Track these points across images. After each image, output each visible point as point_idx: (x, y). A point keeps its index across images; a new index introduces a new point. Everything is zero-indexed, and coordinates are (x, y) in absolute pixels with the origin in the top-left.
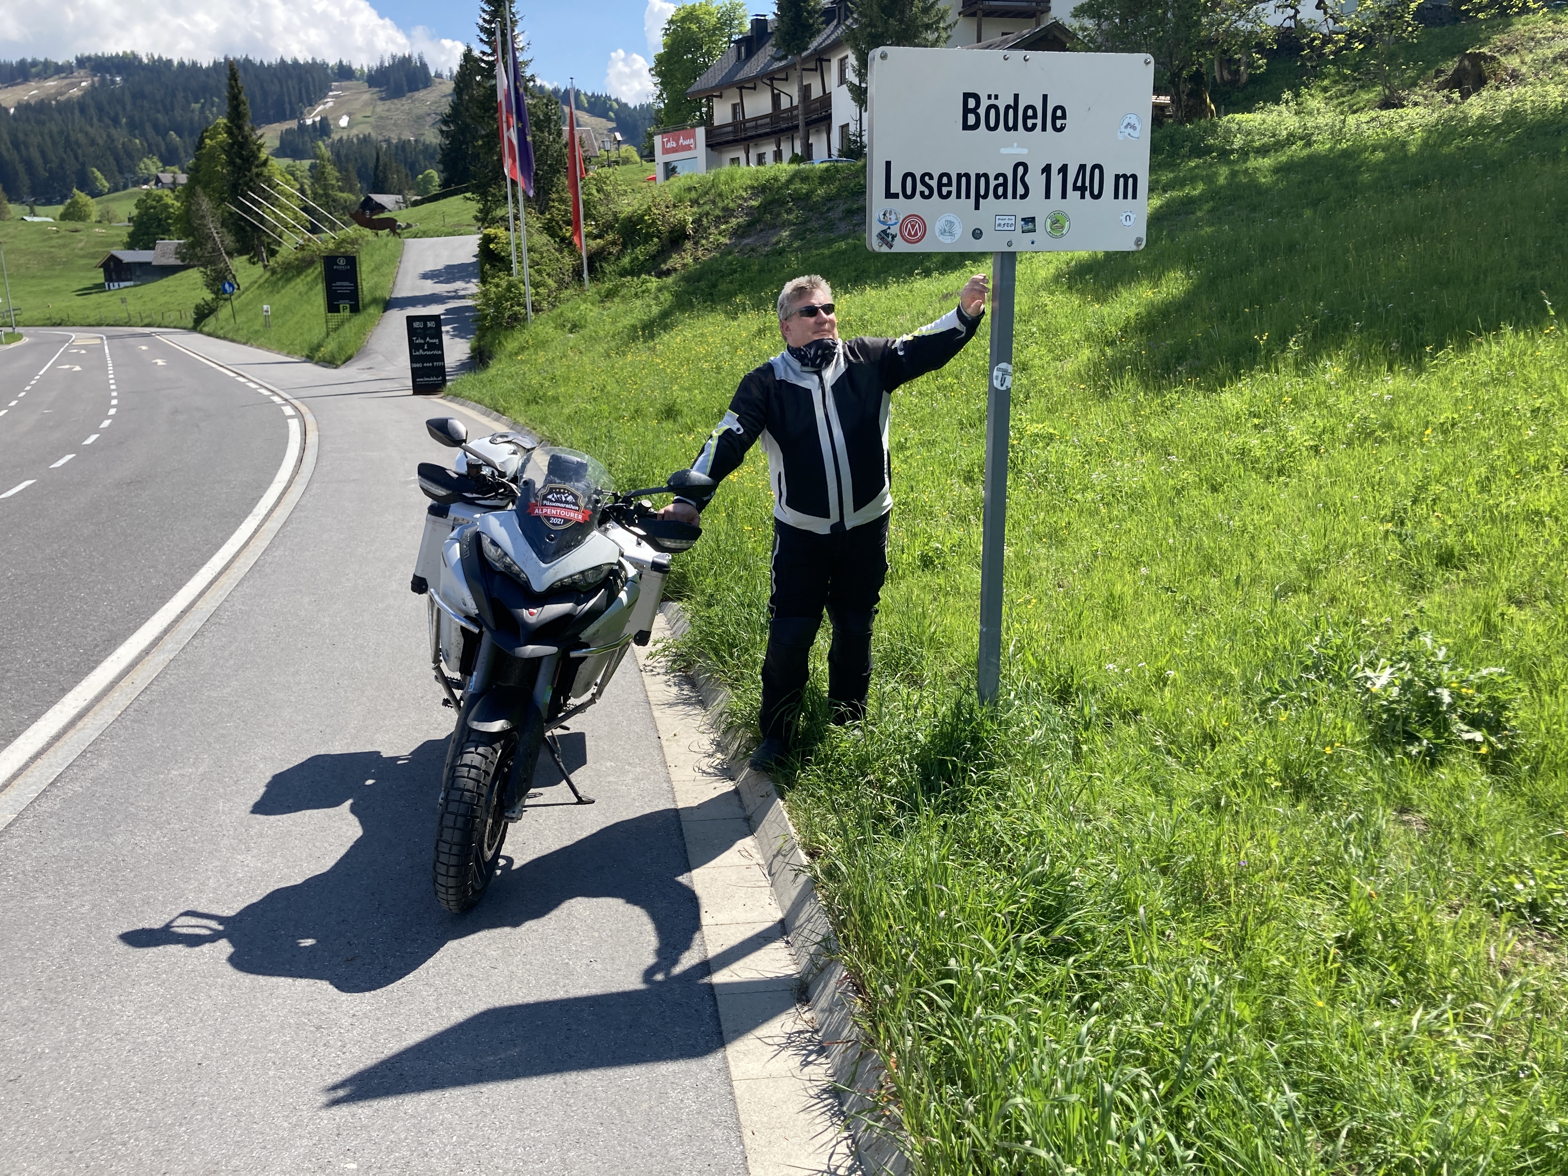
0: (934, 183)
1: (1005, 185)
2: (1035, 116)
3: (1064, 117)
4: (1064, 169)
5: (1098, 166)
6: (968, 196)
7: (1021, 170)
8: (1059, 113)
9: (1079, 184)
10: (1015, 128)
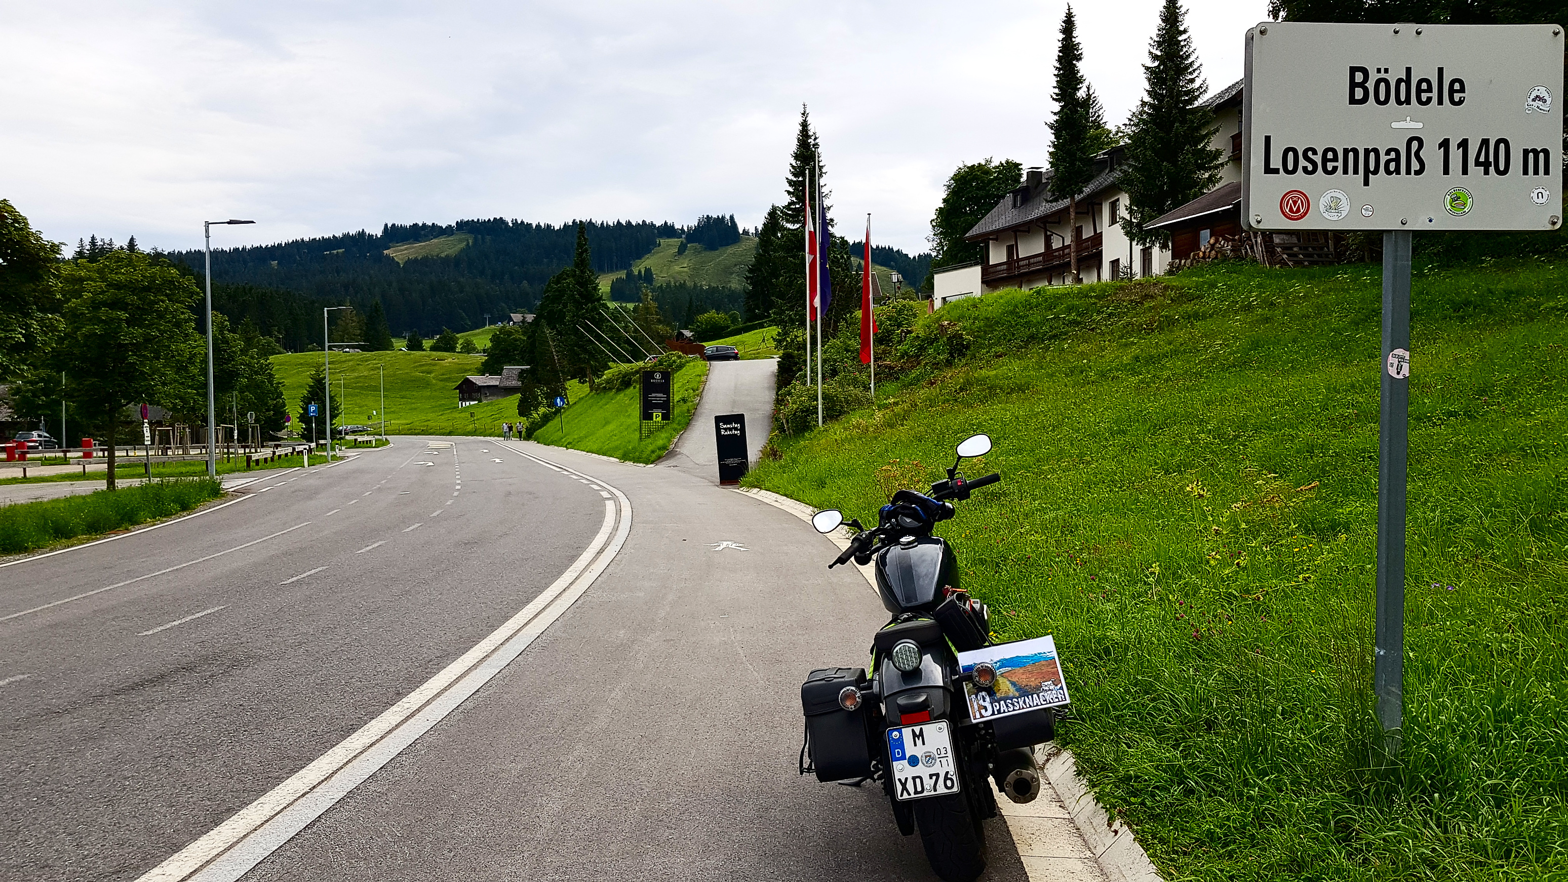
0: (1318, 159)
1: (1397, 160)
2: (1430, 90)
3: (1462, 90)
4: (1464, 144)
5: (1502, 141)
6: (1356, 172)
7: (1415, 145)
8: (1457, 86)
9: (1482, 159)
10: (1408, 101)
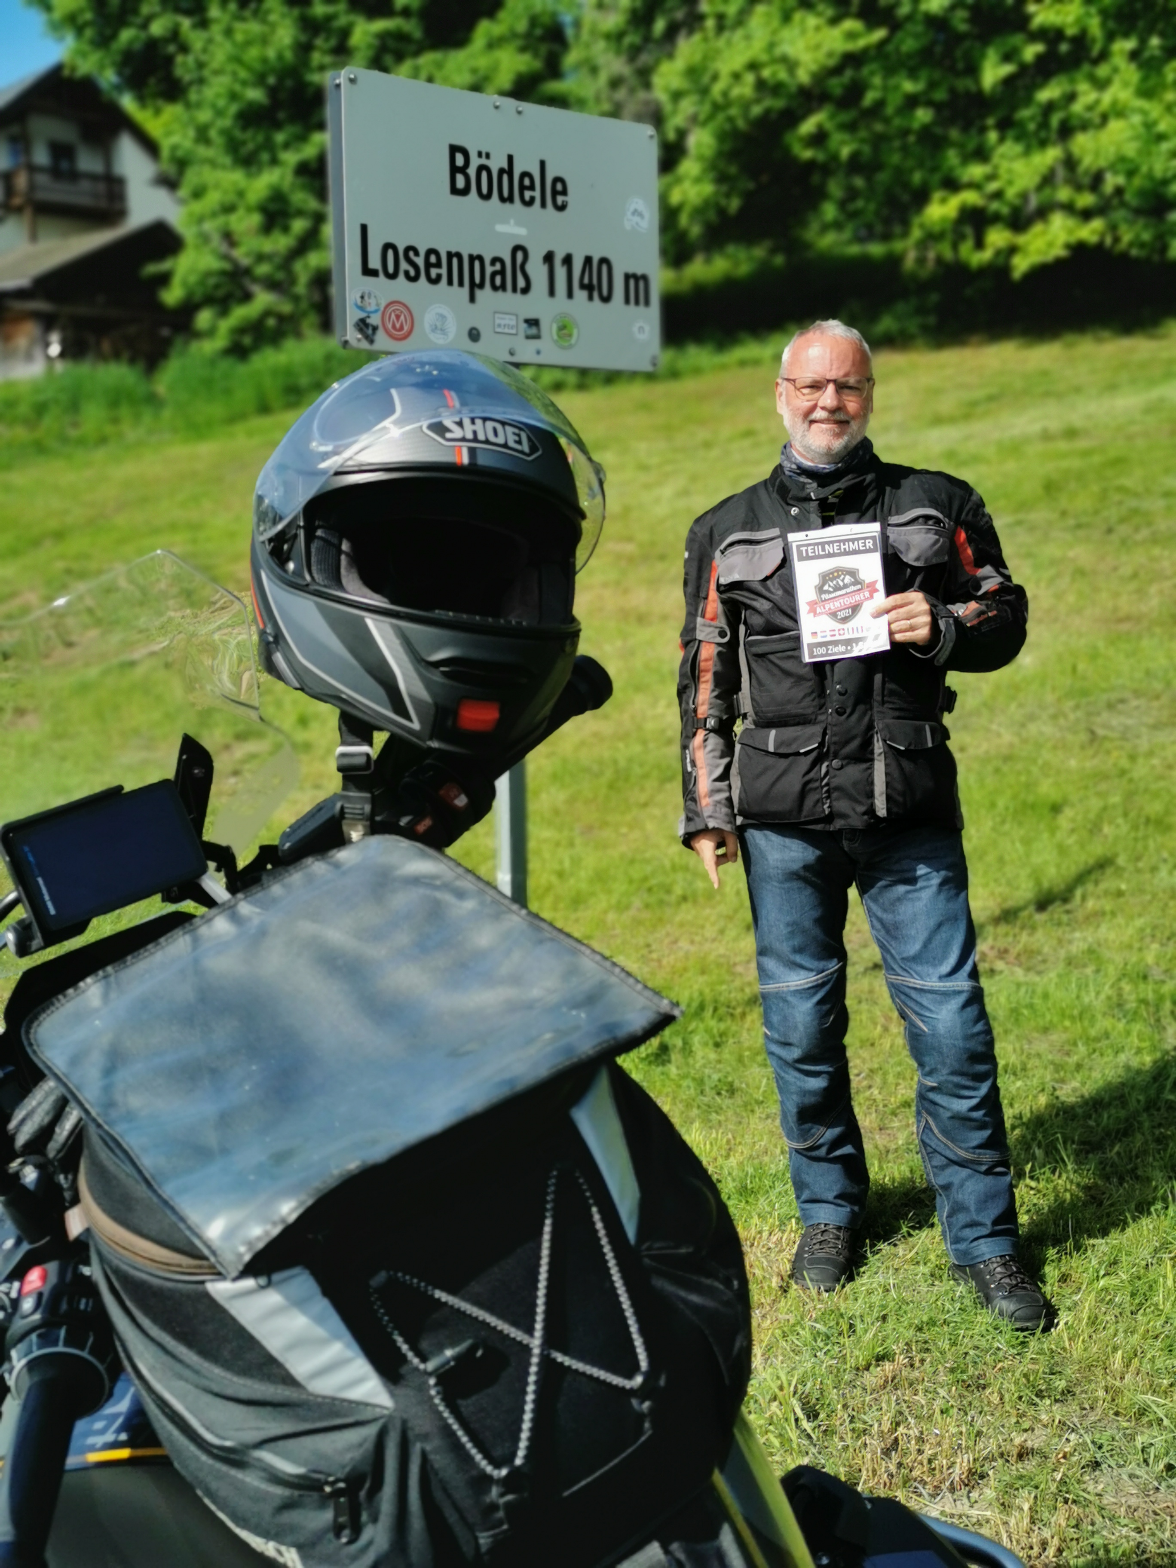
0: (420, 261)
1: (502, 272)
2: (532, 187)
3: (564, 192)
4: (568, 260)
5: (604, 261)
6: (461, 284)
7: (520, 256)
8: (559, 187)
9: (586, 280)
10: (511, 199)
